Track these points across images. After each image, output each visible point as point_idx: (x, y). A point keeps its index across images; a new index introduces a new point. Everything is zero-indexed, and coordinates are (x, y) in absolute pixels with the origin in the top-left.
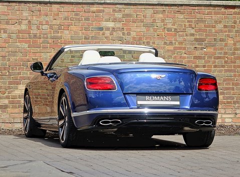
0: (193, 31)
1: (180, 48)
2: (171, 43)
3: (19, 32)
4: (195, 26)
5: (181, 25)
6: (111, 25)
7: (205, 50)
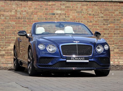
0: (102, 15)
1: (96, 24)
2: (91, 22)
3: (11, 16)
4: (104, 12)
5: (96, 12)
6: (59, 12)
7: (109, 25)
